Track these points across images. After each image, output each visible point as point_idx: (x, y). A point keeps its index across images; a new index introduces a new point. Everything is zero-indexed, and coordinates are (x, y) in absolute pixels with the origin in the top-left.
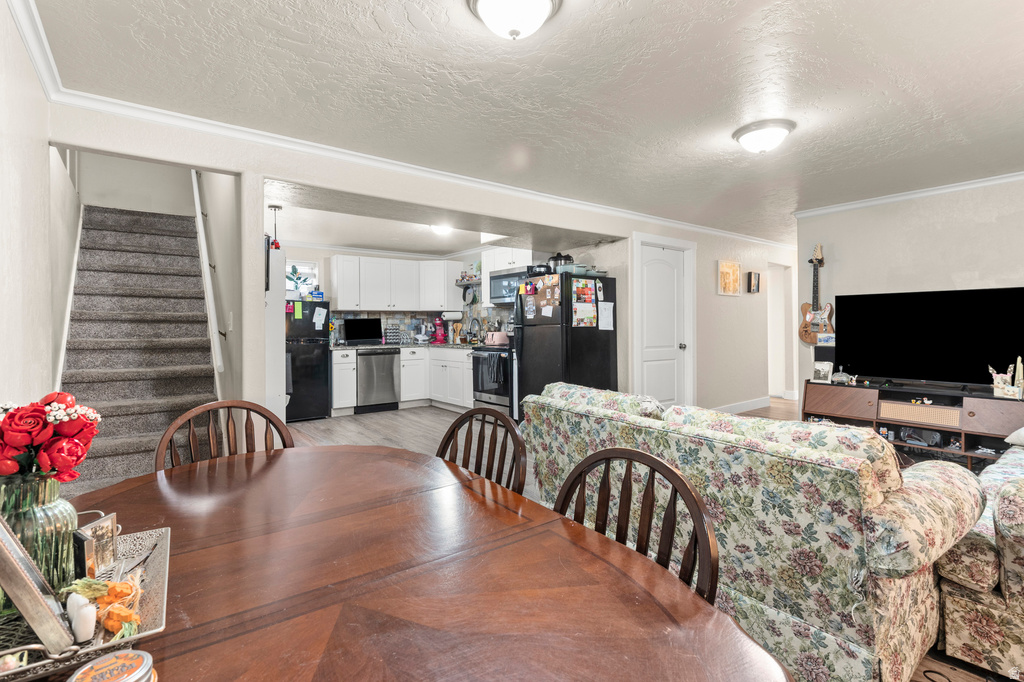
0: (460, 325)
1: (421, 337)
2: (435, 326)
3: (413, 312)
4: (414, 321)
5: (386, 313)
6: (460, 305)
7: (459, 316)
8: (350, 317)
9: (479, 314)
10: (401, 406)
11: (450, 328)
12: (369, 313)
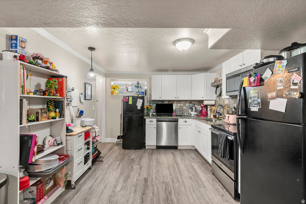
0: (214, 108)
1: (193, 113)
2: (202, 107)
3: (190, 101)
4: (191, 105)
5: (176, 101)
6: (214, 97)
7: (213, 103)
8: (160, 103)
9: (224, 102)
10: (179, 148)
11: (209, 109)
12: (168, 101)
